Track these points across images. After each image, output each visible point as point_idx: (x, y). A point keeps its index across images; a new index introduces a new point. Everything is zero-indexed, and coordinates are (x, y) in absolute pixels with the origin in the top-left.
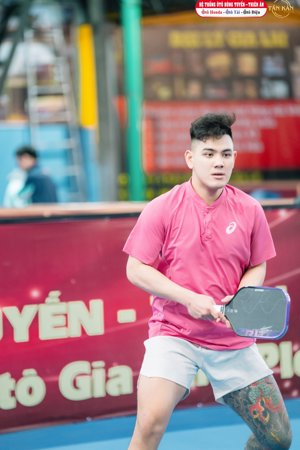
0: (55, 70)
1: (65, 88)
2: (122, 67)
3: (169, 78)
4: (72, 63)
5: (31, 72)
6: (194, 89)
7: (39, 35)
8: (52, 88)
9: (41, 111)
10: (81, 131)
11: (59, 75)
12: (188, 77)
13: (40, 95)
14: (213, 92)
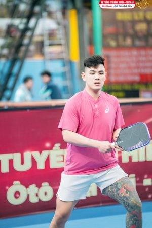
0: (57, 32)
1: (63, 42)
2: (92, 30)
3: (116, 36)
4: (66, 28)
5: (46, 33)
6: (129, 41)
7: (50, 14)
8: (56, 41)
9: (51, 53)
10: (71, 63)
11: (60, 35)
12: (125, 35)
13: (50, 45)
14: (138, 43)
